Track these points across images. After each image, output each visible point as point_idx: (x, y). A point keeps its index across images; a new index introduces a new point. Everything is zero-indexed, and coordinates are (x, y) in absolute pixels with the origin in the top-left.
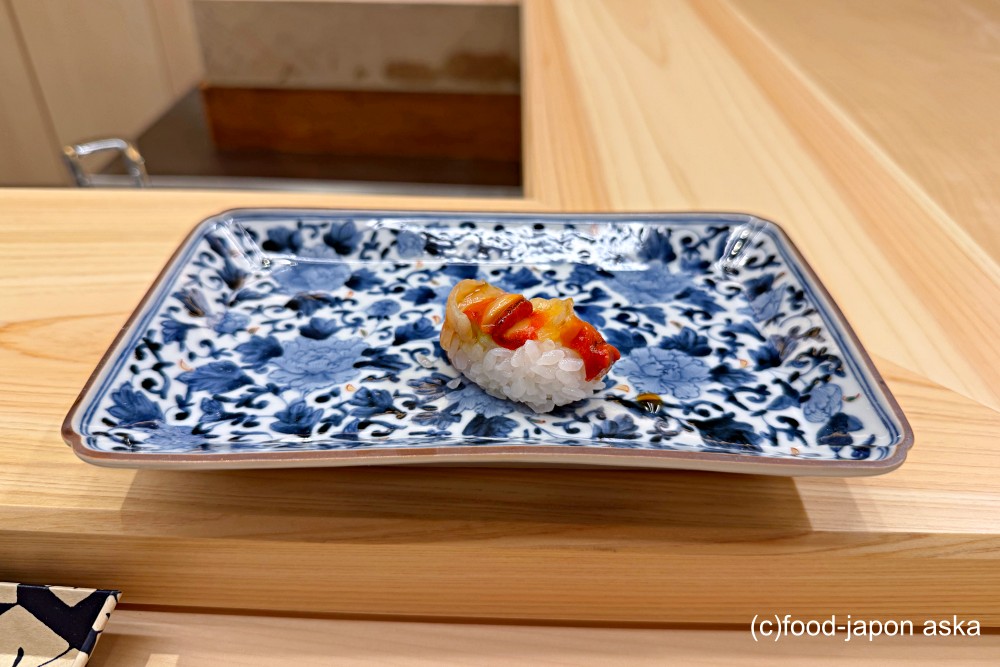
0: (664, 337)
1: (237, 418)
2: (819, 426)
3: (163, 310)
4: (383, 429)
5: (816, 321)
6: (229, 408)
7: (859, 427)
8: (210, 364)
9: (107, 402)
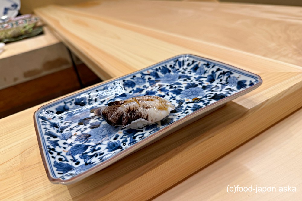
0: (185, 87)
1: (96, 155)
2: (236, 86)
3: (46, 140)
4: (141, 136)
5: (217, 67)
6: (90, 154)
7: (246, 81)
8: (71, 148)
9: (55, 169)
